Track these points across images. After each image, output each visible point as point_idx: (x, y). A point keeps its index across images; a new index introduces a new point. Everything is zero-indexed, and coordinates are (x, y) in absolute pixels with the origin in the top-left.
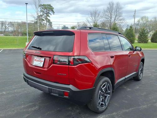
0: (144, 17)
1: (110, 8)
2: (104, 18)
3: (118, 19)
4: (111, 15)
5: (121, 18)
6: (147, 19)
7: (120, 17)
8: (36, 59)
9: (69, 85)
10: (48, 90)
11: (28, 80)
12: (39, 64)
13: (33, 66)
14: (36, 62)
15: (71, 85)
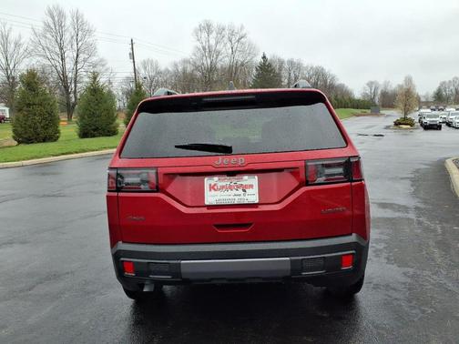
1: (52, 24)
3: (85, 61)
5: (93, 59)
6: (157, 67)
7: (90, 55)
8: (215, 185)
9: (351, 234)
10: (289, 267)
11: (180, 264)
12: (237, 198)
13: (205, 210)
14: (218, 193)
15: (354, 235)
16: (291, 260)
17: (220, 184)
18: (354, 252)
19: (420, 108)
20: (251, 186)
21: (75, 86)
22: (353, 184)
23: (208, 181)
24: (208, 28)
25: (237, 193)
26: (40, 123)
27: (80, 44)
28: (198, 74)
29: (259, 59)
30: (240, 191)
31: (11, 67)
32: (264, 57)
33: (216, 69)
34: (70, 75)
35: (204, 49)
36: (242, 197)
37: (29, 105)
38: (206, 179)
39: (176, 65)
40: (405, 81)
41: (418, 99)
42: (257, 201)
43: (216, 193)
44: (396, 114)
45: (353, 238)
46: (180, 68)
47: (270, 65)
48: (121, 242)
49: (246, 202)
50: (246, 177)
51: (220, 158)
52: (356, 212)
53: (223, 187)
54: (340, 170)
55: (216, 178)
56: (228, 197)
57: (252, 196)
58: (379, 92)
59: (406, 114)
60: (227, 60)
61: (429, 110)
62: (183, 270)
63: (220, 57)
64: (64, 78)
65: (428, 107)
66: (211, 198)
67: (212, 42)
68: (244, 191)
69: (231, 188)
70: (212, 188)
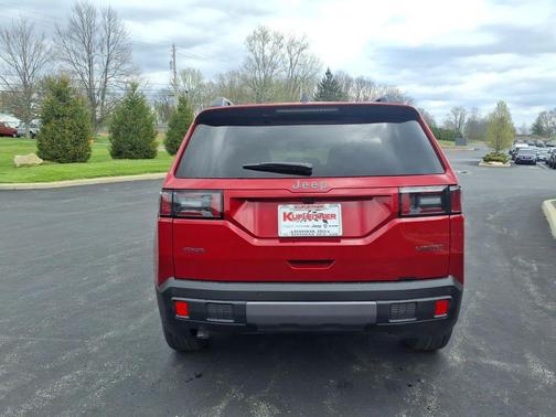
0: (189, 69)
1: (79, 23)
2: (64, 63)
3: (117, 68)
4: (89, 53)
5: (127, 67)
6: (199, 79)
7: (123, 62)
8: (290, 213)
9: (447, 277)
10: (375, 313)
11: (245, 306)
12: (316, 229)
13: (276, 243)
14: (293, 224)
15: (450, 277)
16: (378, 305)
17: (296, 213)
18: (449, 297)
19: (516, 142)
20: (334, 216)
21: (103, 98)
22: (452, 217)
23: (282, 209)
24: (264, 36)
25: (316, 223)
26: (70, 137)
27: (112, 48)
28: (249, 90)
29: (322, 76)
30: (321, 222)
31: (30, 71)
32: (328, 73)
33: (271, 85)
34: (98, 85)
35: (257, 60)
36: (323, 228)
37: (58, 117)
38: (279, 206)
39: (221, 78)
40: (498, 108)
41: (514, 131)
42: (340, 234)
43: (291, 223)
44: (485, 149)
45: (449, 281)
46: (227, 82)
47: (335, 83)
48: (173, 278)
49: (327, 234)
50: (327, 205)
51: (298, 181)
52: (454, 251)
53: (299, 217)
54: (437, 200)
55: (292, 206)
56: (304, 229)
57: (334, 228)
58: (466, 121)
59: (498, 149)
60: (284, 74)
61: (526, 146)
62: (249, 313)
63: (276, 71)
64: (90, 88)
65: (525, 142)
66: (286, 229)
67: (268, 53)
68: (325, 221)
69: (310, 217)
70: (287, 217)
